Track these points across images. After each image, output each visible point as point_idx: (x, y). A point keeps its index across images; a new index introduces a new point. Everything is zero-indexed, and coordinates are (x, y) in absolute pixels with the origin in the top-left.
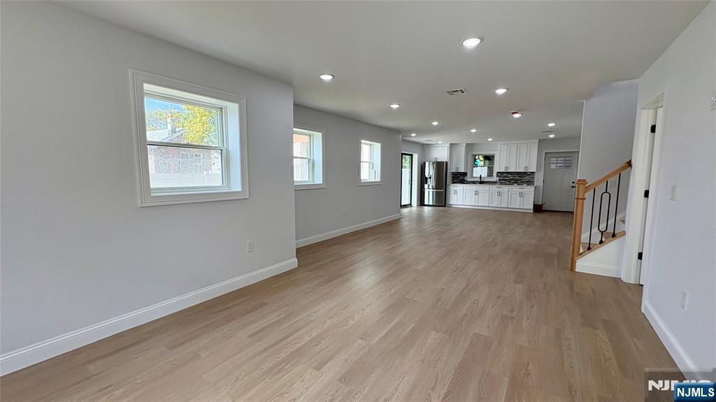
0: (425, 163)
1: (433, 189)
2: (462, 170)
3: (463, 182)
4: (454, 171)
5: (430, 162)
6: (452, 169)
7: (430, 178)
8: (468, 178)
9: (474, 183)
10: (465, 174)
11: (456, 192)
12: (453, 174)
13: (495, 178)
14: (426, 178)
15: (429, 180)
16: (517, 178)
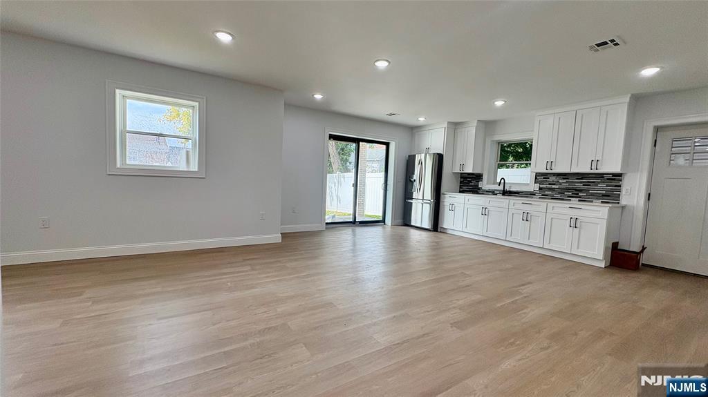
0: (413, 157)
2: (470, 169)
4: (457, 169)
6: (455, 167)
11: (452, 208)
12: (462, 176)
13: (532, 186)
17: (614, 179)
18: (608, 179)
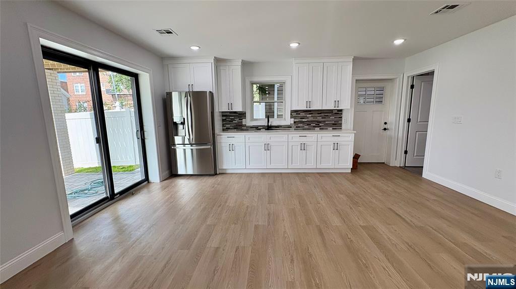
0: (169, 95)
1: (191, 145)
2: (238, 108)
3: (240, 127)
4: (225, 109)
5: (180, 93)
6: (222, 106)
7: (183, 123)
8: (248, 122)
9: (257, 128)
10: (242, 115)
11: (232, 148)
12: (224, 115)
13: (289, 121)
14: (176, 124)
15: (180, 127)
16: (320, 119)
17: (338, 113)
18: (335, 113)
